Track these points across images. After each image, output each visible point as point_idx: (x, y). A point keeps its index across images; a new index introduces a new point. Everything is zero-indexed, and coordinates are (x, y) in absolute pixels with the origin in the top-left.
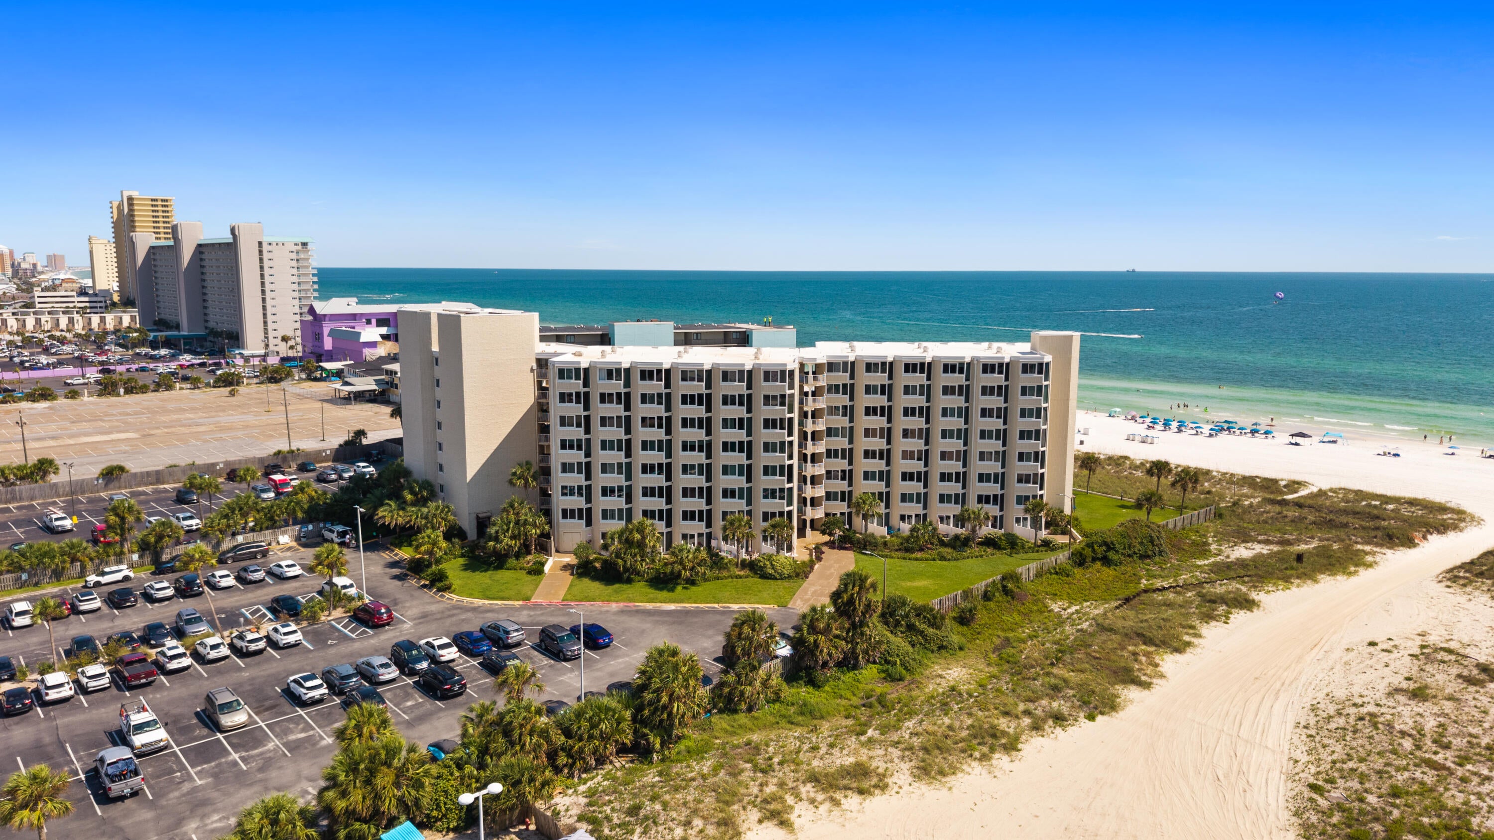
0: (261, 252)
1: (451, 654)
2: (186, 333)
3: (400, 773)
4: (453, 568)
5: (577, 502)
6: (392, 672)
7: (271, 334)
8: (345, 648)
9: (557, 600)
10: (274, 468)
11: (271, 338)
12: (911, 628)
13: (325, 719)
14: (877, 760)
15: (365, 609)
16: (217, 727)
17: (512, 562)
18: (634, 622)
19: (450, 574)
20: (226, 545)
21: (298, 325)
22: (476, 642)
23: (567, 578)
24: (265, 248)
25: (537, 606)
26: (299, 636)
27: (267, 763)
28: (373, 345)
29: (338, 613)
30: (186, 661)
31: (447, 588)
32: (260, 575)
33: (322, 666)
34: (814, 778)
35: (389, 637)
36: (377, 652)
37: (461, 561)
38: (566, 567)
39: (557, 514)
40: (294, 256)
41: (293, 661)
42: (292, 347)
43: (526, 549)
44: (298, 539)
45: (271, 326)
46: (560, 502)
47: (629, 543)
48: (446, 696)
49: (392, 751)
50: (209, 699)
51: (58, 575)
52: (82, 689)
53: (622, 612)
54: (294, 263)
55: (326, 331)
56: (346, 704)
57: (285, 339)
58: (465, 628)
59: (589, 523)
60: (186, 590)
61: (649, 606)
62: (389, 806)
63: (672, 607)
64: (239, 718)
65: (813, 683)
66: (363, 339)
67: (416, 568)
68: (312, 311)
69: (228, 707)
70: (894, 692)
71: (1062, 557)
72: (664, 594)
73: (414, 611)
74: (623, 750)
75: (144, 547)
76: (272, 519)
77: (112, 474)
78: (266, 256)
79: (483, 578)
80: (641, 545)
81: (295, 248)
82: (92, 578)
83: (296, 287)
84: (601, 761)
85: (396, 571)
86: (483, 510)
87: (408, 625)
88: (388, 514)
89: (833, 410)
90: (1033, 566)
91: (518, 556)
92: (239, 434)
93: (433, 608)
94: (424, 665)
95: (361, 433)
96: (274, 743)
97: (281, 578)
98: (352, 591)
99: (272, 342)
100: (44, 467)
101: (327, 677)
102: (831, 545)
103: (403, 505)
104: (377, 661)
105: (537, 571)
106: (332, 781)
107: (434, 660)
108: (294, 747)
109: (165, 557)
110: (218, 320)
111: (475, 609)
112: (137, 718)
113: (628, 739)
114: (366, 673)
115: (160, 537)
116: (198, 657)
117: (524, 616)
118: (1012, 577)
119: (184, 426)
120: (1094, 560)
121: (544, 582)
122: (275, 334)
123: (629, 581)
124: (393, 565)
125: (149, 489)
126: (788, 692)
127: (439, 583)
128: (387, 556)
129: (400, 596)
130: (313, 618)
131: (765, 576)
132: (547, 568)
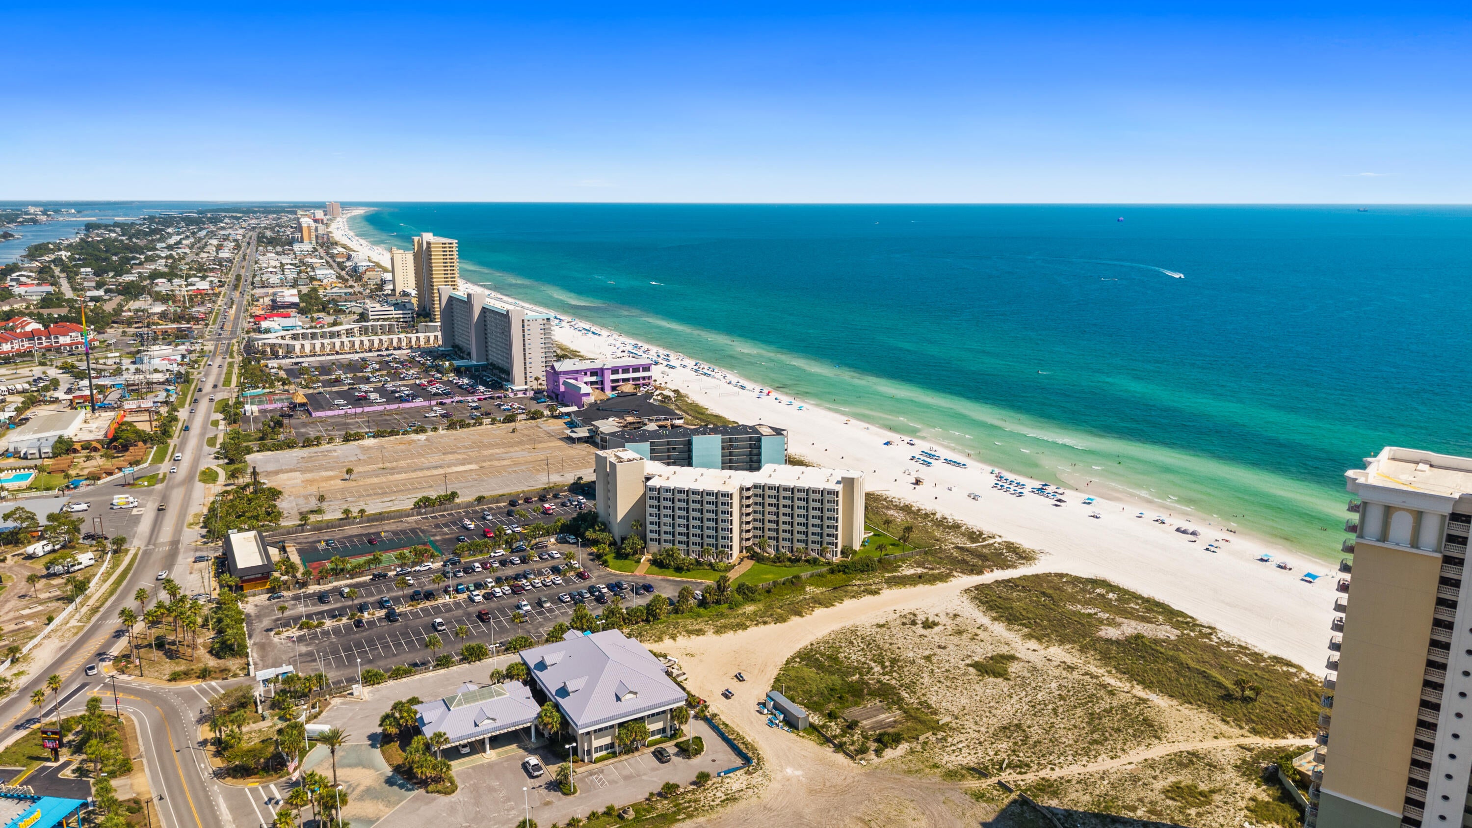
0: (523, 326)
1: (605, 590)
2: (475, 363)
3: (588, 620)
4: (610, 558)
5: (656, 536)
6: (588, 595)
7: (528, 375)
8: (575, 586)
9: (642, 574)
10: (542, 499)
11: (528, 378)
12: (744, 593)
13: (570, 607)
14: (706, 628)
15: (581, 573)
16: (542, 607)
17: (630, 557)
18: (664, 584)
19: (609, 560)
20: (533, 542)
21: (544, 373)
22: (613, 587)
23: (648, 564)
24: (526, 323)
25: (636, 575)
26: (561, 581)
27: (556, 617)
28: (588, 395)
29: (572, 573)
30: (530, 587)
31: (607, 566)
32: (546, 556)
33: (568, 592)
34: (687, 631)
35: (588, 583)
36: (584, 588)
37: (614, 555)
38: (649, 560)
39: (648, 540)
40: (542, 327)
41: (560, 590)
42: (540, 384)
43: (635, 553)
44: (556, 540)
45: (528, 370)
46: (650, 535)
47: (668, 555)
48: (602, 603)
49: (586, 615)
50: (540, 599)
51: (481, 552)
52: (504, 593)
53: (662, 580)
54: (542, 331)
55: (561, 381)
56: (576, 603)
57: (537, 379)
58: (611, 582)
59: (659, 543)
60: (524, 561)
61: (671, 578)
62: (585, 627)
63: (679, 579)
64: (548, 605)
65: (705, 608)
66: (582, 392)
67: (598, 557)
68: (553, 367)
69: (545, 602)
70: (730, 612)
71: (824, 569)
72: (678, 574)
73: (596, 574)
74: (643, 621)
75: (507, 542)
76: (548, 532)
77: (480, 500)
78: (526, 328)
79: (620, 563)
80: (672, 556)
81: (543, 322)
82: (493, 554)
83: (543, 346)
84: (637, 623)
85: (591, 557)
86: (623, 534)
87: (594, 579)
88: (590, 534)
89: (756, 504)
90: (809, 573)
91: (633, 555)
92: (523, 467)
93: (602, 573)
94: (597, 593)
95: (580, 478)
96: (557, 612)
97: (553, 558)
98: (577, 566)
99: (529, 379)
100: (454, 495)
101: (570, 595)
102: (748, 557)
103: (595, 531)
104: (584, 591)
105: (638, 561)
106: (573, 620)
107: (600, 591)
108: (562, 613)
109: (513, 547)
110: (495, 357)
111: (615, 575)
112: (523, 603)
113: (644, 618)
114: (581, 594)
115: (512, 539)
116: (533, 586)
117: (630, 579)
118: (797, 577)
119: (496, 460)
120: (839, 571)
121: (640, 566)
122: (531, 375)
123: (668, 568)
124: (590, 554)
125: (494, 506)
126: (697, 610)
127: (605, 563)
128: (589, 550)
129: (592, 568)
130: (565, 575)
131: (715, 570)
132: (642, 561)
